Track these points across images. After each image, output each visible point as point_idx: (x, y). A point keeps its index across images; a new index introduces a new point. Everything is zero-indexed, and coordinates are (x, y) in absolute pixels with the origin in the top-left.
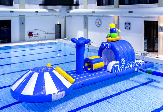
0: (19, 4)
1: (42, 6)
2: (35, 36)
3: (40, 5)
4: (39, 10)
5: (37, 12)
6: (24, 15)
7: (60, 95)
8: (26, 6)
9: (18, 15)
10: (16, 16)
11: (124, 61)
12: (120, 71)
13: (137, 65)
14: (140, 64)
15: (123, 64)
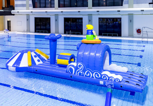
0: (128, 4)
1: (151, 5)
2: (144, 33)
3: (150, 3)
5: (143, 11)
6: (133, 14)
8: (135, 5)
9: (127, 13)
10: (125, 15)
11: (82, 65)
12: (76, 74)
13: (104, 78)
14: (110, 79)
15: (81, 68)
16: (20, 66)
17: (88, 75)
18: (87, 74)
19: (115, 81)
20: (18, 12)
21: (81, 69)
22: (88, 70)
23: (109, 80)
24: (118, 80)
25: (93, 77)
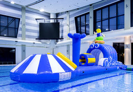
0: (21, 37)
3: (36, 39)
4: (35, 42)
5: (34, 43)
6: (25, 45)
7: (67, 75)
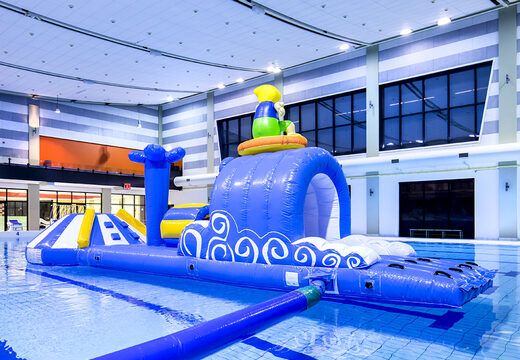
11: (224, 220)
12: (207, 257)
13: (301, 257)
14: (324, 259)
15: (221, 231)
16: (55, 246)
17: (246, 254)
18: (242, 249)
19: (343, 265)
20: (188, 180)
21: (223, 236)
22: (245, 234)
23: (319, 264)
24: (355, 262)
25: (261, 260)
